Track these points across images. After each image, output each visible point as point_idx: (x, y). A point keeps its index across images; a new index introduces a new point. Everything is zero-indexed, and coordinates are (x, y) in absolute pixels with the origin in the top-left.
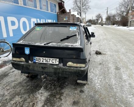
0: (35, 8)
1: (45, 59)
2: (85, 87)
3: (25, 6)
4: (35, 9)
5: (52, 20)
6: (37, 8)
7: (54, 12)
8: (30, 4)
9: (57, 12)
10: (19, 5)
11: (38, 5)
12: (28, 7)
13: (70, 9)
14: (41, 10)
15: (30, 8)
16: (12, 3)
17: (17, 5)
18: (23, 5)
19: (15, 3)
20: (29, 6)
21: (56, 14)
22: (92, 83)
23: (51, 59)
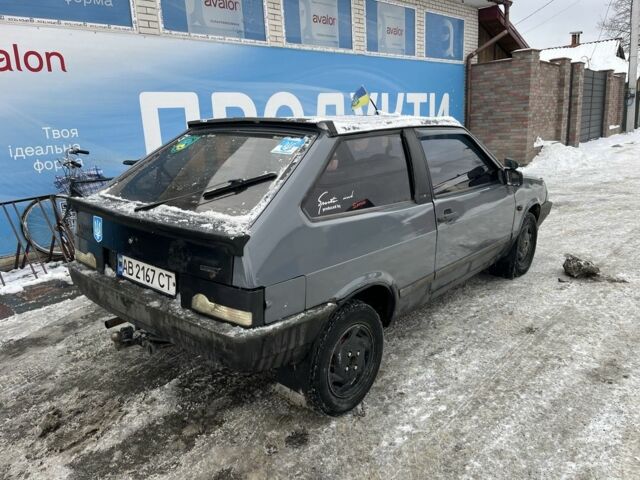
0: (342, 46)
1: (143, 268)
2: (333, 424)
3: (295, 46)
4: (342, 51)
5: (432, 96)
6: (351, 48)
7: (450, 58)
8: (319, 35)
9: (465, 56)
10: (269, 43)
11: (359, 35)
12: (307, 48)
13: (576, 30)
14: (374, 54)
15: (319, 49)
16: (234, 40)
17: (258, 43)
18: (283, 43)
19: (248, 36)
20: (311, 41)
21: (462, 62)
22: (386, 413)
23: (158, 271)
